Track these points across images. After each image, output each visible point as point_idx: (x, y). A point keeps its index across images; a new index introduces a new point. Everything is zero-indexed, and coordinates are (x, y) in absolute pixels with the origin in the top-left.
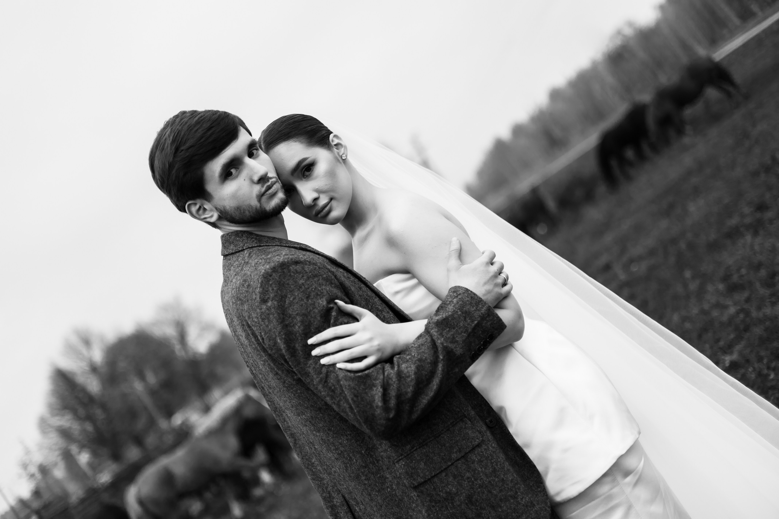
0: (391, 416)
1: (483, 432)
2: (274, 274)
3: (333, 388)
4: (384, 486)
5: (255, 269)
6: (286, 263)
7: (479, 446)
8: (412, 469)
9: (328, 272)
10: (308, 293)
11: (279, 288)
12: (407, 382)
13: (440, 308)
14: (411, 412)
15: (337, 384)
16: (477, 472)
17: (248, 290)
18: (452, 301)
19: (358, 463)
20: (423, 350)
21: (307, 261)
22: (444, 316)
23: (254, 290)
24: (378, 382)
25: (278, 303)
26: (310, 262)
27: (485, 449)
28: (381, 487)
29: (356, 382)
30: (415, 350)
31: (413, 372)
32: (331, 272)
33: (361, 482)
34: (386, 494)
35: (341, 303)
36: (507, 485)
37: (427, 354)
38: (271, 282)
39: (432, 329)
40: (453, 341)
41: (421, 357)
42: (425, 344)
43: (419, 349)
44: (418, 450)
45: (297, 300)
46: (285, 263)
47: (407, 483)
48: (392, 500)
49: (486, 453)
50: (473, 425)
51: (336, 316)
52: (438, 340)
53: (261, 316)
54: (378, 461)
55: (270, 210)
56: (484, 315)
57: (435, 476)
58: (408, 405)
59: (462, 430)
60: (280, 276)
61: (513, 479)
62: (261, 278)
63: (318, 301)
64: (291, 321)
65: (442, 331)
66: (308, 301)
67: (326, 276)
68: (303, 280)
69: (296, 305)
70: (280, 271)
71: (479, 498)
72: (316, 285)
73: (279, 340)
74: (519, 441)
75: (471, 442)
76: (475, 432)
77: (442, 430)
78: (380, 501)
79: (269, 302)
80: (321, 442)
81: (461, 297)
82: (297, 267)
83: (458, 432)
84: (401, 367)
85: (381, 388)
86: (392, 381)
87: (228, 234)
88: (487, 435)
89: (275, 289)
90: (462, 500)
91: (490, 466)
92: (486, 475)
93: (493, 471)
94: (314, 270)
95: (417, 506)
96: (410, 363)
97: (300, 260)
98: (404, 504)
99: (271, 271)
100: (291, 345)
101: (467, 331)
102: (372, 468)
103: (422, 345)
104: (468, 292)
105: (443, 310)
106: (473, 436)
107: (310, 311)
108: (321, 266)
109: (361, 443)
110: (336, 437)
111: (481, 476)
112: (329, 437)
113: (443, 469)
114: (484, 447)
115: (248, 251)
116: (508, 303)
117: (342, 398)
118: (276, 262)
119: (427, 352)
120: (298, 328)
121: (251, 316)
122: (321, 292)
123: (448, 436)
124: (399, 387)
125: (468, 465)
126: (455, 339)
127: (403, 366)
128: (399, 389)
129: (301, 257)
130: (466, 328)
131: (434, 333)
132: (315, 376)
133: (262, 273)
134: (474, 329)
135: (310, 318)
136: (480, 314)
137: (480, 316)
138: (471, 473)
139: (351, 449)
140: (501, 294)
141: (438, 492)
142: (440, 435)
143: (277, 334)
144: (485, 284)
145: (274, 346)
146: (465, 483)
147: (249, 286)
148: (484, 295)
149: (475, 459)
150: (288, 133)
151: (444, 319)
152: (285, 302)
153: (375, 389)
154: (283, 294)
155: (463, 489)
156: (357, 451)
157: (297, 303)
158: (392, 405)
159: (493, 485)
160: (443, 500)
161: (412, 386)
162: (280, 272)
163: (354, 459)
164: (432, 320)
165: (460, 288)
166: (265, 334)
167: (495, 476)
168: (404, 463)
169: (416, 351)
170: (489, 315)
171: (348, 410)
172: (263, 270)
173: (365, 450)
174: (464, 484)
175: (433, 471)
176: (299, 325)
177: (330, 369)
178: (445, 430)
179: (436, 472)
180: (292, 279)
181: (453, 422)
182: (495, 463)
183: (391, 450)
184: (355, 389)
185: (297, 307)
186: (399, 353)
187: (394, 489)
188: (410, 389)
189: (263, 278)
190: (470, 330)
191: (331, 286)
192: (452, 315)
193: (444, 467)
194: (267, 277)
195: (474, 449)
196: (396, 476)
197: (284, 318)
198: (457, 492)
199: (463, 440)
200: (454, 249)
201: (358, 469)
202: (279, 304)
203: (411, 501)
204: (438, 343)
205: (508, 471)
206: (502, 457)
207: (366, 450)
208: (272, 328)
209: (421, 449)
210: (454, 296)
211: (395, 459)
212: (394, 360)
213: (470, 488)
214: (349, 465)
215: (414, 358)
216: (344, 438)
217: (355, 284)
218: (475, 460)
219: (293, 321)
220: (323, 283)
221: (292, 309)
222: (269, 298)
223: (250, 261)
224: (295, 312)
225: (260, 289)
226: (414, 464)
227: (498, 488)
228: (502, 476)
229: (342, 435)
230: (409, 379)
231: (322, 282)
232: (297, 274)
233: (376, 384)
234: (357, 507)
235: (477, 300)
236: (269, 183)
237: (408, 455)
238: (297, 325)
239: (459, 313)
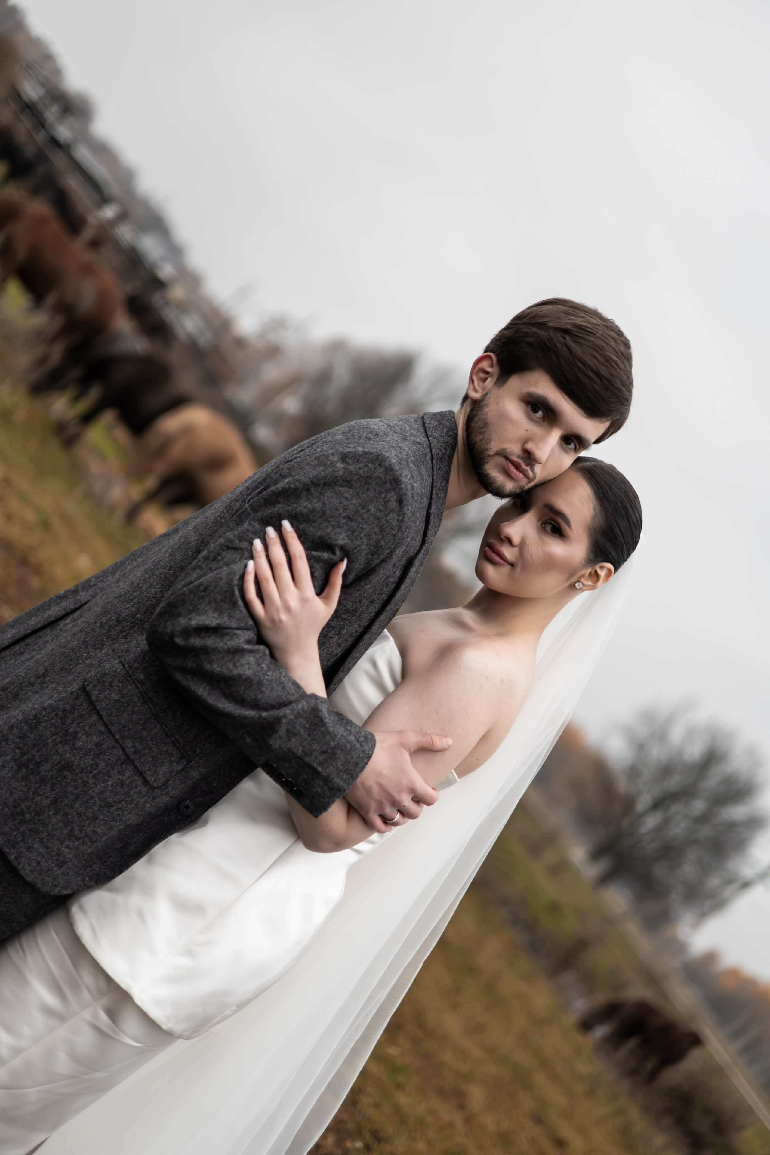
0: (178, 640)
1: (166, 790)
2: (382, 469)
3: (220, 558)
4: (91, 647)
5: (393, 447)
6: (400, 487)
7: (146, 782)
8: (109, 682)
9: (390, 550)
10: (355, 518)
11: (362, 477)
12: (227, 664)
13: (341, 717)
14: (185, 671)
15: (224, 562)
16: (106, 778)
17: (363, 438)
18: (351, 733)
19: (124, 610)
20: (275, 688)
21: (404, 518)
22: (327, 720)
23: (361, 445)
24: (224, 620)
25: (341, 477)
26: (402, 521)
27: (140, 792)
28: (89, 644)
29: (225, 589)
30: (276, 676)
31: (241, 672)
32: (391, 553)
33: (99, 618)
34: (80, 652)
35: (343, 566)
36: (89, 824)
37: (270, 695)
38: (370, 465)
39: (307, 702)
40: (291, 734)
41: (265, 684)
42: (286, 692)
43: (278, 682)
44: (138, 690)
45: (345, 503)
46: (399, 485)
47: (90, 675)
48: (71, 660)
49: (135, 792)
50: (176, 774)
51: (322, 558)
52: (290, 710)
53: (324, 455)
54: (125, 637)
55: (485, 470)
56: (331, 781)
57: (100, 717)
58: (194, 665)
59: (167, 756)
60: (380, 478)
61: (98, 835)
62: (377, 452)
63: (344, 532)
64: (315, 496)
65: (304, 716)
66: (344, 518)
67: (383, 546)
68: (374, 511)
69: (338, 501)
70: (387, 478)
71: (69, 781)
72: (367, 530)
73: (287, 480)
74: (158, 849)
75: (150, 770)
76: (165, 777)
77: (166, 726)
78: (71, 645)
79: (343, 464)
80: (157, 560)
81: (357, 748)
82: (395, 503)
83: (164, 749)
84: (251, 655)
85: (217, 624)
86: (228, 641)
87: (453, 417)
88: (162, 795)
89: (361, 471)
90: (65, 756)
91: (115, 799)
92: (102, 792)
93: (108, 802)
94: (391, 527)
95: (59, 693)
96: (256, 669)
97: (404, 507)
98: (64, 676)
99: (387, 466)
100: (281, 497)
101: (306, 754)
102: (116, 630)
103: (284, 688)
104: (366, 758)
105: (338, 720)
106: (159, 773)
107: (330, 522)
108: (397, 538)
109: (150, 612)
110: (161, 577)
111: (100, 784)
112: (161, 569)
113: (110, 726)
114: (144, 790)
115: (424, 442)
116: (357, 825)
117: (205, 571)
118: (400, 472)
119: (272, 694)
120: (304, 505)
121: (324, 444)
122: (357, 536)
123: (157, 734)
124: (219, 651)
125: (117, 765)
126: (294, 737)
127: (252, 658)
128: (215, 650)
129: (410, 508)
130: (309, 753)
131: (301, 706)
132: (236, 533)
133: (383, 453)
134: (309, 766)
135: (319, 521)
136: (332, 776)
137: (329, 775)
138: (104, 769)
139: (144, 599)
140: (367, 812)
141: (77, 721)
142: (158, 722)
143: (296, 477)
144: (381, 786)
145: (281, 475)
146: (90, 761)
147: (369, 439)
148: (363, 784)
149: (126, 776)
150: (607, 499)
151: (322, 720)
152: (343, 486)
153: (216, 615)
154: (353, 483)
155: (81, 757)
156: (139, 607)
157: (341, 503)
158: (193, 641)
159: (88, 803)
160: (65, 727)
161: (220, 671)
162: (385, 478)
163: (130, 604)
164: (322, 702)
165: (372, 747)
166: (298, 463)
167: (100, 806)
168: (118, 670)
169: (273, 677)
170: (331, 789)
171: (188, 580)
172: (390, 455)
173: (141, 618)
174: (88, 759)
175: (107, 713)
176: (309, 506)
177: (246, 553)
178: (166, 730)
179: (105, 717)
180: (376, 495)
181: (180, 744)
182: (121, 806)
183: (138, 652)
184: (215, 587)
185: (335, 503)
186: (272, 656)
187: (86, 661)
188: (216, 668)
189: (376, 454)
190: (307, 759)
191: (368, 554)
192: (328, 733)
193: (112, 729)
194: (378, 460)
195: (140, 773)
196: (102, 662)
197: (319, 485)
198: (76, 749)
199: (153, 758)
200: (433, 740)
201: (117, 612)
202: (339, 478)
203: (66, 685)
204: (286, 710)
205: (110, 827)
206: (133, 819)
207: (141, 620)
208: (305, 471)
209: (139, 695)
210: (359, 737)
211: (124, 659)
212: (260, 646)
213: (82, 768)
214: (122, 600)
215: (263, 674)
216: (159, 588)
217: (379, 594)
218: (124, 775)
219: (314, 498)
220: (371, 541)
221: (332, 496)
222: (348, 464)
223: (407, 443)
224: (327, 500)
225: (361, 451)
226: (117, 686)
227: (84, 811)
228: (101, 817)
229: (163, 585)
230: (231, 666)
231: (372, 539)
232: (383, 503)
233: (223, 617)
234: (70, 621)
235: (354, 771)
236: (524, 466)
237: (130, 676)
238: (309, 503)
239: (332, 744)
